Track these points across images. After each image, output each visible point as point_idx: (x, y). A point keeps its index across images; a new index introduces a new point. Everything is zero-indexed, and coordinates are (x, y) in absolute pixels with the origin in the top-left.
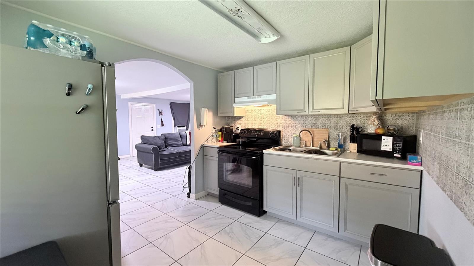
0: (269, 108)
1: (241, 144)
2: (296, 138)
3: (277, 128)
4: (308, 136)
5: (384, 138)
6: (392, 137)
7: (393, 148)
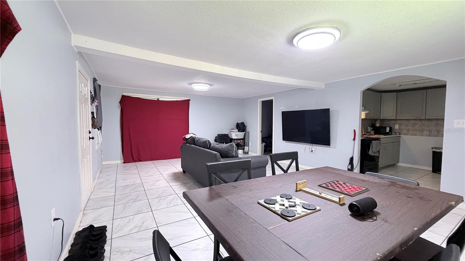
5: (387, 128)
6: (389, 128)
7: (389, 131)
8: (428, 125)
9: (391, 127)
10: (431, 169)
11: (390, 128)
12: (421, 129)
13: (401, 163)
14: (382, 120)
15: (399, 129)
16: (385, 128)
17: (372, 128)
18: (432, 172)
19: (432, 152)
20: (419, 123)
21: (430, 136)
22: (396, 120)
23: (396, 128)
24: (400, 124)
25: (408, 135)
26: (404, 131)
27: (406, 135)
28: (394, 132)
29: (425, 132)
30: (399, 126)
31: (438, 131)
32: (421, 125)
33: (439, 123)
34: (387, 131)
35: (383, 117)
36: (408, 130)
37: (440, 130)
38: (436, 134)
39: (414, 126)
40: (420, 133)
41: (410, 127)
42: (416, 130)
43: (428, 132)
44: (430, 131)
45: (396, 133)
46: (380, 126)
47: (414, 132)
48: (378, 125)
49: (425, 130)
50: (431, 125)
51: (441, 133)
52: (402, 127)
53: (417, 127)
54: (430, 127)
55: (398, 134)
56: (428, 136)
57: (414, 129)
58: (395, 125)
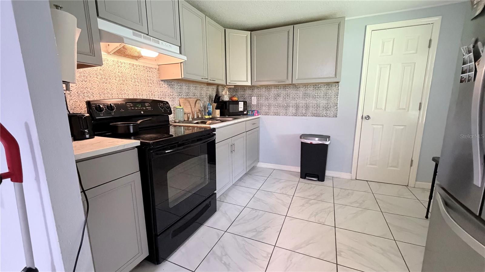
0: (135, 63)
1: (132, 131)
2: (181, 110)
3: (162, 99)
4: (187, 107)
5: (240, 103)
6: (243, 102)
7: (244, 108)
8: (295, 96)
9: (246, 102)
10: (298, 169)
11: (244, 104)
12: (286, 105)
13: (261, 162)
15: (258, 105)
16: (237, 103)
18: (300, 175)
19: (301, 142)
20: (283, 92)
21: (296, 116)
22: (252, 87)
23: (253, 103)
24: (259, 96)
25: (269, 115)
26: (264, 108)
28: (250, 112)
29: (291, 109)
30: (258, 100)
31: (307, 107)
32: (285, 97)
33: (308, 92)
34: (239, 109)
35: (230, 81)
36: (269, 106)
37: (309, 105)
38: (304, 112)
39: (276, 99)
40: (284, 111)
41: (272, 101)
42: (279, 106)
43: (294, 108)
44: (297, 107)
45: (253, 113)
46: (229, 99)
47: (277, 109)
48: (226, 98)
49: (291, 105)
50: (298, 97)
51: (311, 109)
52: (261, 101)
53: (280, 100)
54: (296, 99)
55: (256, 113)
56: (294, 115)
57: (276, 104)
58: (253, 98)
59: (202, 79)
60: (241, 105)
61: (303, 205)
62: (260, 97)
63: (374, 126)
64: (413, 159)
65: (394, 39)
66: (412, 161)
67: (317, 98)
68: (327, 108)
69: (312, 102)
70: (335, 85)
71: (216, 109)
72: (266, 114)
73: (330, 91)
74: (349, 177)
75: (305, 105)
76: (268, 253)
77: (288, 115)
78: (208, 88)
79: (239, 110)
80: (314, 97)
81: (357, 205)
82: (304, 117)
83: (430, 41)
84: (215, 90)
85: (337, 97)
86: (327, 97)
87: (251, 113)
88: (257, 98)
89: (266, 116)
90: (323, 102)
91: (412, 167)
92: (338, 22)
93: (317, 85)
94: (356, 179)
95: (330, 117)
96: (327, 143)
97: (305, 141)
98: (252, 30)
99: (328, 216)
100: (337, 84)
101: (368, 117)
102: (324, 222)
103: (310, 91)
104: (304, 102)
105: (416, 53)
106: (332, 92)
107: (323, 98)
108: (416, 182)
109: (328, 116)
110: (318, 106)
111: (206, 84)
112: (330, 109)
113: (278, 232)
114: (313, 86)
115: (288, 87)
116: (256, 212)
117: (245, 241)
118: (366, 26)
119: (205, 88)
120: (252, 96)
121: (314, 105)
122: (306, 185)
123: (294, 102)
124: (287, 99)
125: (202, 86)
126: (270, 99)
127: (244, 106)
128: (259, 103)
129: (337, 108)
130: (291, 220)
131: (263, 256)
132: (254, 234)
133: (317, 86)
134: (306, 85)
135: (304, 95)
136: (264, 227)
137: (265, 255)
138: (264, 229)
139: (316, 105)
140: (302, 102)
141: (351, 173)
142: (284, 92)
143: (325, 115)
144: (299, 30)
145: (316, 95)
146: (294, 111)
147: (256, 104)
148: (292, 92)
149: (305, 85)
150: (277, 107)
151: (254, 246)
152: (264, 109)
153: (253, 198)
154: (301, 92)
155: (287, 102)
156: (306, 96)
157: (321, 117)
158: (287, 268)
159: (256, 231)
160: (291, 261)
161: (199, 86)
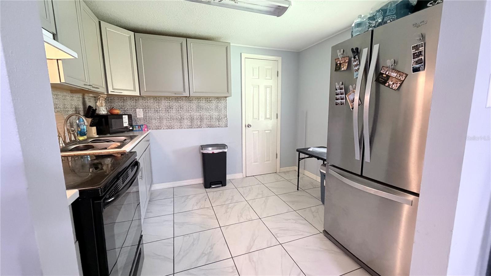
5: (124, 116)
6: (127, 116)
7: (129, 123)
8: (188, 108)
9: (131, 115)
11: (129, 118)
12: (180, 117)
14: (110, 98)
15: (145, 118)
16: (120, 117)
17: (90, 120)
18: (203, 185)
20: (175, 104)
21: (192, 128)
22: (139, 98)
23: (138, 117)
24: (145, 108)
25: (161, 129)
26: (154, 121)
27: (158, 129)
28: (137, 127)
29: (186, 121)
30: (145, 112)
31: (201, 119)
32: (178, 109)
33: (201, 104)
34: (124, 124)
35: (113, 89)
36: (161, 119)
37: (203, 117)
38: (199, 123)
39: (168, 111)
40: (179, 124)
41: (163, 114)
42: (172, 118)
43: (189, 120)
44: (192, 119)
45: (141, 128)
46: (107, 112)
47: (170, 122)
48: (103, 111)
49: (185, 117)
50: (191, 109)
51: (205, 121)
52: (150, 114)
53: (173, 113)
54: (190, 111)
55: (145, 128)
56: (189, 127)
57: (169, 117)
58: (137, 110)
59: (85, 85)
60: (125, 119)
61: (226, 212)
62: (147, 109)
63: (254, 132)
64: (277, 153)
65: (259, 67)
66: (277, 154)
67: (210, 110)
68: (219, 120)
69: (206, 114)
70: (224, 99)
71: (92, 125)
72: (158, 128)
73: (220, 105)
74: (242, 177)
75: (200, 117)
76: (232, 267)
77: (193, 128)
78: (72, 97)
79: (124, 126)
80: (207, 110)
81: (260, 196)
82: (199, 129)
83: (278, 72)
84: (81, 99)
85: (226, 109)
86: (218, 109)
87: (139, 128)
88: (143, 110)
89: (158, 130)
90: (215, 114)
91: (277, 159)
92: (226, 46)
93: (209, 98)
94: (246, 177)
95: (222, 127)
96: (226, 150)
97: (207, 152)
98: (136, 31)
99: (249, 212)
100: (225, 98)
101: (249, 126)
102: (250, 218)
103: (203, 103)
104: (198, 114)
105: (272, 79)
106: (221, 105)
107: (215, 110)
108: (281, 168)
109: (220, 126)
110: (211, 118)
111: (69, 92)
112: (221, 120)
113: (225, 244)
114: (205, 100)
115: (181, 99)
116: (190, 236)
117: (202, 269)
118: (241, 54)
119: (68, 96)
120: (137, 108)
121: (208, 117)
122: (215, 193)
123: (188, 114)
124: (180, 111)
125: (65, 94)
126: (161, 111)
127: (128, 120)
128: (147, 116)
129: (227, 119)
130: (227, 228)
131: (230, 272)
132: (206, 257)
133: (209, 100)
134: (199, 98)
135: (198, 108)
136: (210, 247)
137: (231, 270)
138: (212, 248)
139: (209, 117)
140: (196, 115)
141: (243, 173)
142: (177, 104)
143: (218, 126)
144: (192, 44)
145: (209, 107)
146: (189, 124)
147: (143, 117)
148: (185, 104)
149: (197, 98)
150: (169, 119)
151: (215, 269)
152: (154, 123)
153: (175, 225)
154: (194, 104)
155: (181, 114)
156: (199, 108)
157: (214, 127)
158: (255, 268)
159: (206, 254)
160: (253, 261)
161: (60, 94)
